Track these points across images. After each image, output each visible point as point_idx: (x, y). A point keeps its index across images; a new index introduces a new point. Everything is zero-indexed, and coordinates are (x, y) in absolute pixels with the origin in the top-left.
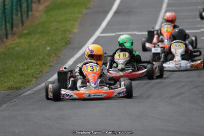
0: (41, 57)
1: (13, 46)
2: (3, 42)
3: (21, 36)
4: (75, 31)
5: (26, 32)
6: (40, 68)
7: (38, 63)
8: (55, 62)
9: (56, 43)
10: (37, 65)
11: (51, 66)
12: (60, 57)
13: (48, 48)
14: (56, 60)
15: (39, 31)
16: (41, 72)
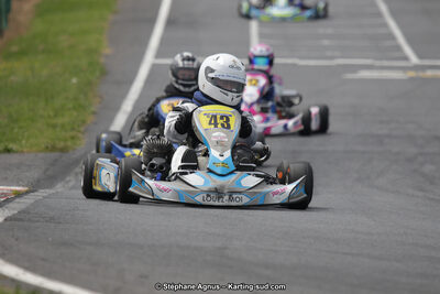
4: (107, 51)
5: (14, 49)
7: (71, 105)
8: (99, 106)
9: (83, 71)
10: (69, 109)
11: (94, 113)
12: (102, 98)
14: (100, 103)
16: (84, 122)
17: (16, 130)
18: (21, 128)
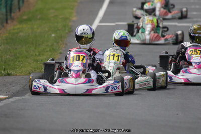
0: (50, 44)
1: (16, 31)
2: (3, 26)
3: (21, 22)
4: (75, 18)
5: (25, 17)
6: (51, 55)
7: (48, 49)
8: (64, 49)
9: (59, 30)
10: (47, 51)
11: (61, 53)
12: (66, 44)
13: (53, 35)
14: (65, 47)
15: (38, 17)
17: (16, 63)
18: (19, 61)
